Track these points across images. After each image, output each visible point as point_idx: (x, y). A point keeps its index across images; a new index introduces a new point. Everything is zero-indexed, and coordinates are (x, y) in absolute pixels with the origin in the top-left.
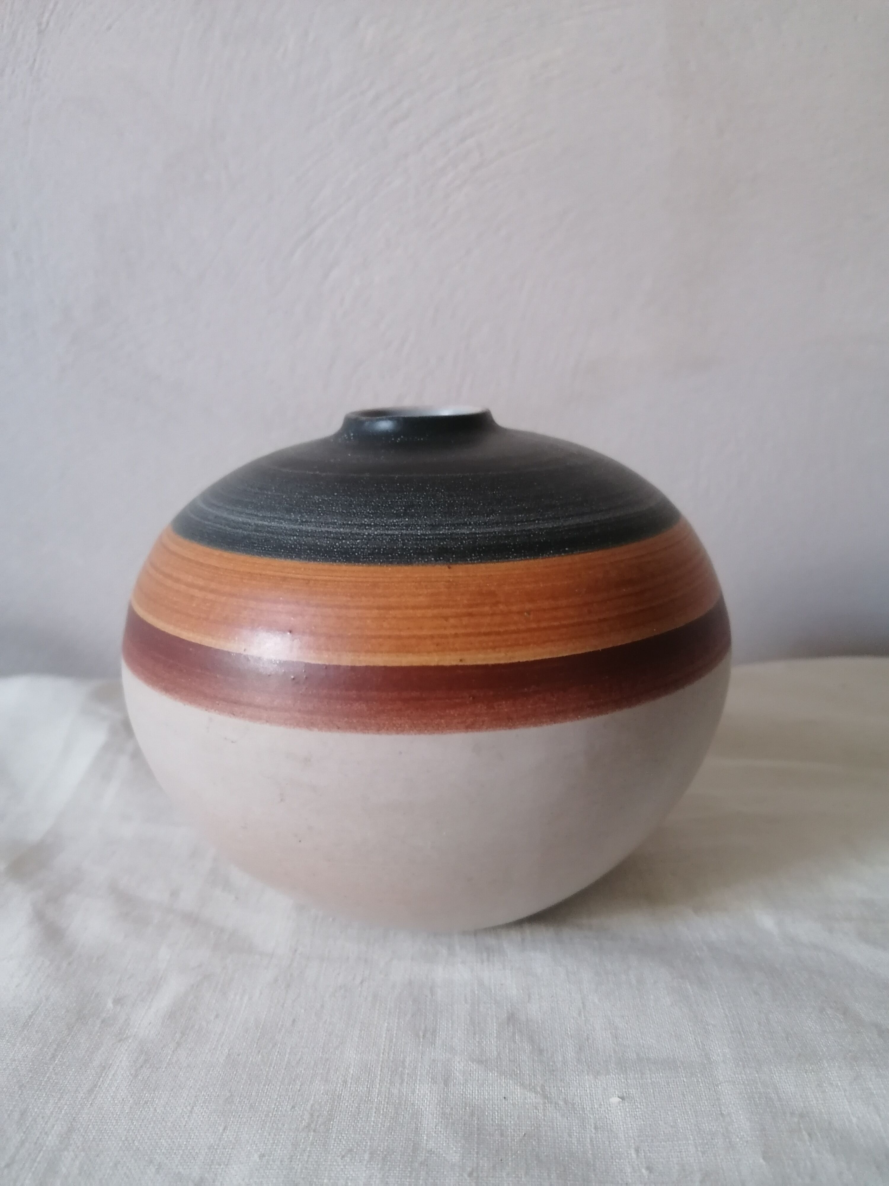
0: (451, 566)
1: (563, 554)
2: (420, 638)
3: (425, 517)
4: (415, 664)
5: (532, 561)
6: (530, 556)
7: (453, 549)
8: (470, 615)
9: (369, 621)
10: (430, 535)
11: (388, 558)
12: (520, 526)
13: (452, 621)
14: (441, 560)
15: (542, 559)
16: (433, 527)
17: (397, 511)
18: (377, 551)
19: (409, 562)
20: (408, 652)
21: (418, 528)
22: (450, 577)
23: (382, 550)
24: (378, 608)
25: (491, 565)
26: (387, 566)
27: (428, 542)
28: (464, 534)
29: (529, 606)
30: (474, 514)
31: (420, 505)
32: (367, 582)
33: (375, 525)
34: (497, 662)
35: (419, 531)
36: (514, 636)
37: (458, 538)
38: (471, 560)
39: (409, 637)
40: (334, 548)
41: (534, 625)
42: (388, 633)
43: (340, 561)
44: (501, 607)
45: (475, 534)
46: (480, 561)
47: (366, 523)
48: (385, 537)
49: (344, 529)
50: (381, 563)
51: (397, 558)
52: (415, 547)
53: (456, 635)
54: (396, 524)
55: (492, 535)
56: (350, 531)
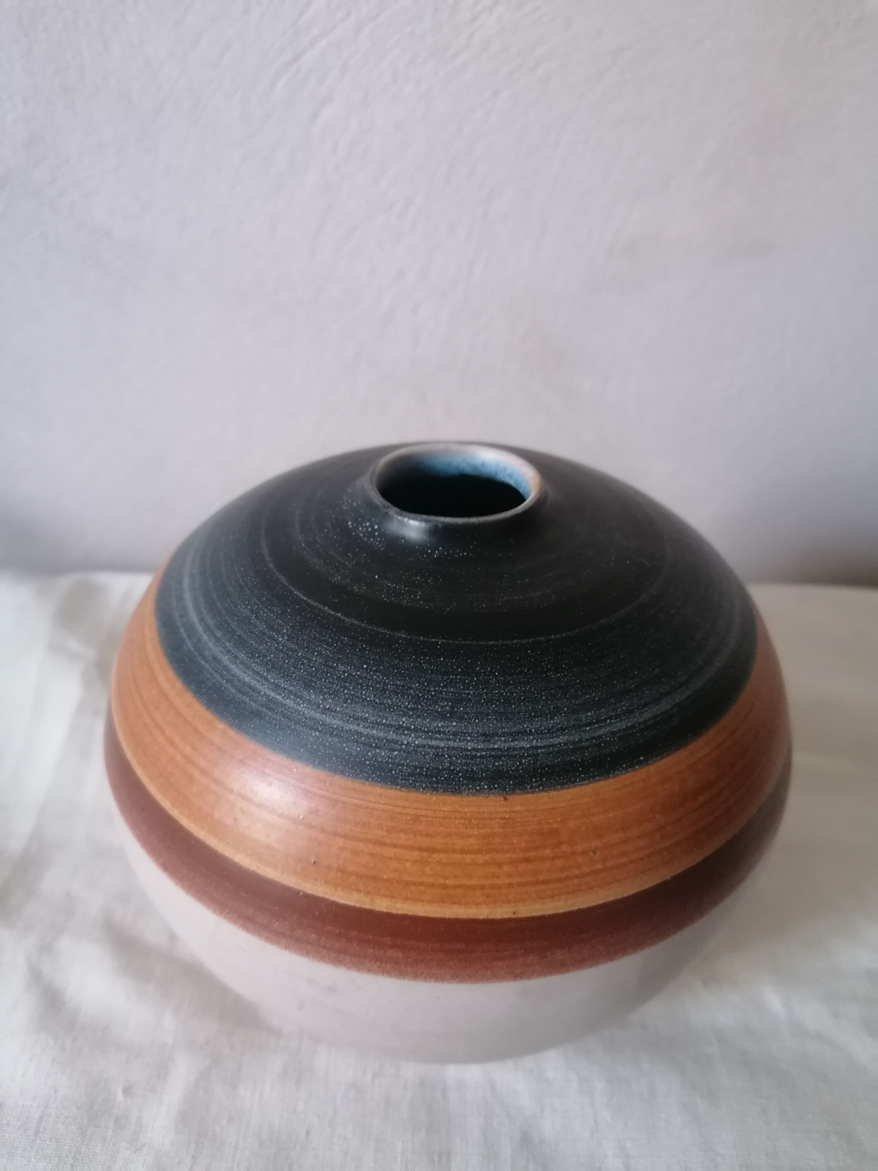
0: (507, 797)
1: (637, 767)
2: (468, 887)
3: (477, 721)
4: (461, 916)
5: (601, 783)
6: (600, 775)
7: (511, 772)
8: (528, 860)
9: (408, 865)
10: (482, 750)
11: (432, 783)
12: (589, 730)
13: (506, 868)
14: (496, 788)
15: (613, 778)
16: (487, 737)
17: (442, 707)
18: (418, 770)
19: (457, 791)
20: (454, 903)
21: (469, 738)
22: (505, 812)
23: (425, 769)
24: (420, 849)
25: (553, 793)
26: (431, 794)
27: (480, 761)
28: (523, 748)
29: (596, 843)
30: (535, 716)
31: (470, 700)
32: (407, 814)
33: (416, 730)
34: (555, 912)
35: (469, 744)
36: (576, 881)
37: (516, 755)
38: (531, 788)
39: (455, 887)
40: (366, 760)
41: (599, 866)
42: (431, 880)
43: (373, 779)
44: (565, 848)
45: (537, 748)
46: (541, 788)
47: (404, 725)
48: (429, 750)
49: (377, 731)
50: (424, 789)
51: (443, 784)
52: (465, 768)
53: (510, 885)
54: (442, 730)
55: (557, 749)
56: (385, 735)
